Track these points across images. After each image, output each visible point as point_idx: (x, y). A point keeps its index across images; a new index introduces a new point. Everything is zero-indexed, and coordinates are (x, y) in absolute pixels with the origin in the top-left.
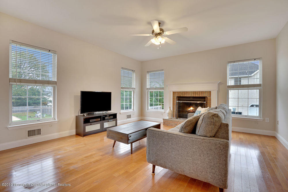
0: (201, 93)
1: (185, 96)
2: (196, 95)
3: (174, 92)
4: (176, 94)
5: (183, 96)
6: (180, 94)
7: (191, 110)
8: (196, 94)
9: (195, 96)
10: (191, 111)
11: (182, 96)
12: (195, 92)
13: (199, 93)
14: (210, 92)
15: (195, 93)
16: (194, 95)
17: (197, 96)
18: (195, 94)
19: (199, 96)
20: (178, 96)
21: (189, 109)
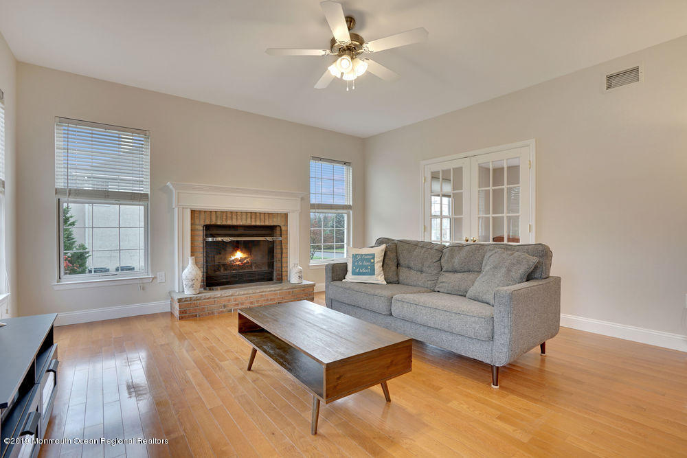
0: (267, 217)
1: (229, 222)
2: (256, 221)
3: (193, 212)
4: (202, 216)
5: (224, 223)
6: (214, 219)
7: (236, 260)
8: (255, 218)
9: (253, 224)
10: (237, 263)
11: (219, 223)
12: (253, 215)
13: (262, 216)
14: (286, 215)
15: (253, 217)
16: (251, 221)
17: (258, 223)
18: (253, 220)
19: (263, 224)
20: (208, 222)
21: (233, 258)
